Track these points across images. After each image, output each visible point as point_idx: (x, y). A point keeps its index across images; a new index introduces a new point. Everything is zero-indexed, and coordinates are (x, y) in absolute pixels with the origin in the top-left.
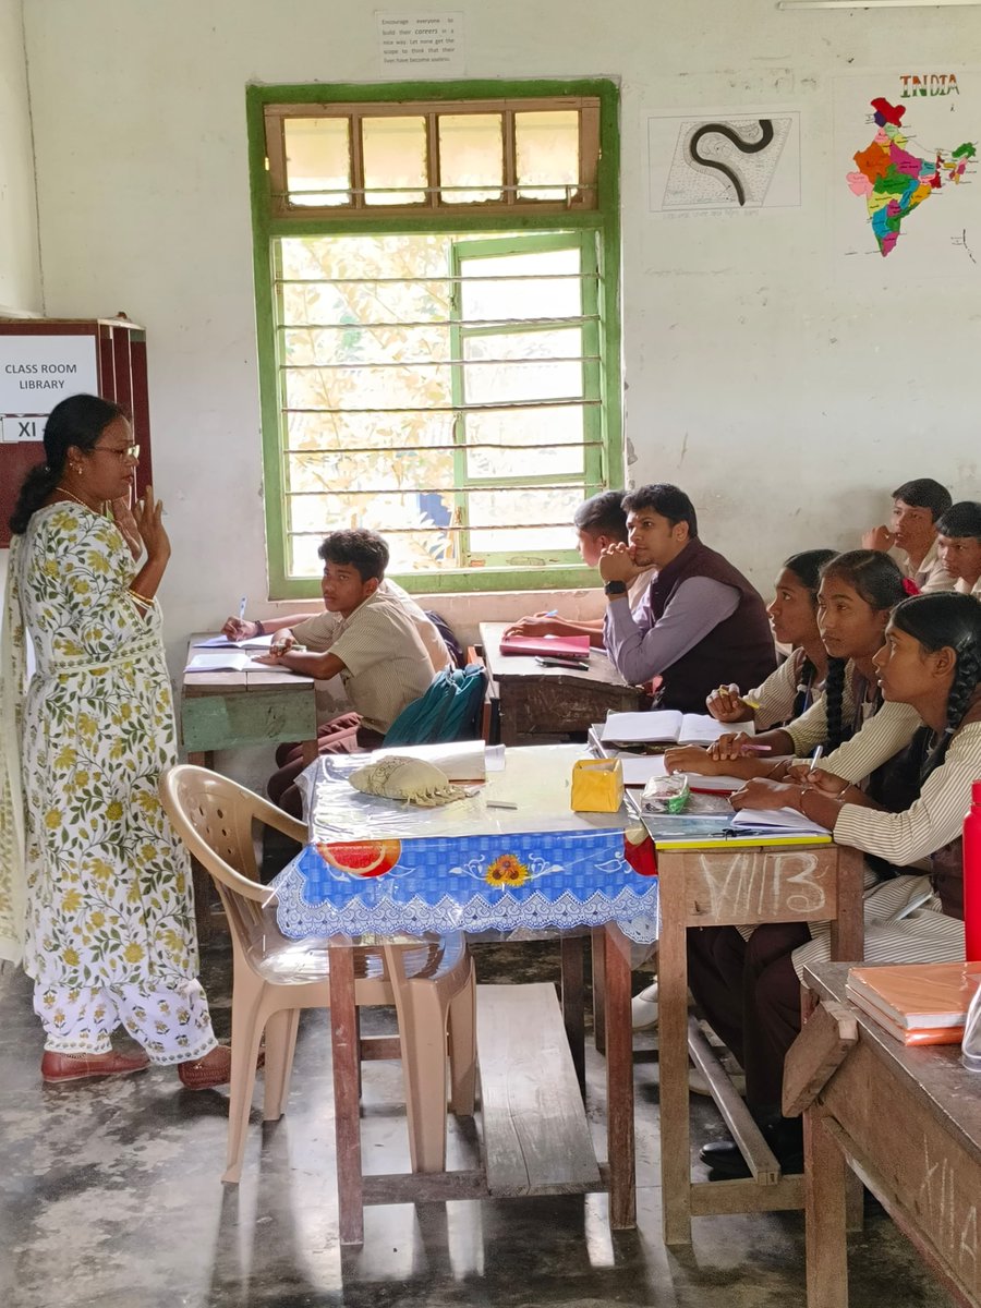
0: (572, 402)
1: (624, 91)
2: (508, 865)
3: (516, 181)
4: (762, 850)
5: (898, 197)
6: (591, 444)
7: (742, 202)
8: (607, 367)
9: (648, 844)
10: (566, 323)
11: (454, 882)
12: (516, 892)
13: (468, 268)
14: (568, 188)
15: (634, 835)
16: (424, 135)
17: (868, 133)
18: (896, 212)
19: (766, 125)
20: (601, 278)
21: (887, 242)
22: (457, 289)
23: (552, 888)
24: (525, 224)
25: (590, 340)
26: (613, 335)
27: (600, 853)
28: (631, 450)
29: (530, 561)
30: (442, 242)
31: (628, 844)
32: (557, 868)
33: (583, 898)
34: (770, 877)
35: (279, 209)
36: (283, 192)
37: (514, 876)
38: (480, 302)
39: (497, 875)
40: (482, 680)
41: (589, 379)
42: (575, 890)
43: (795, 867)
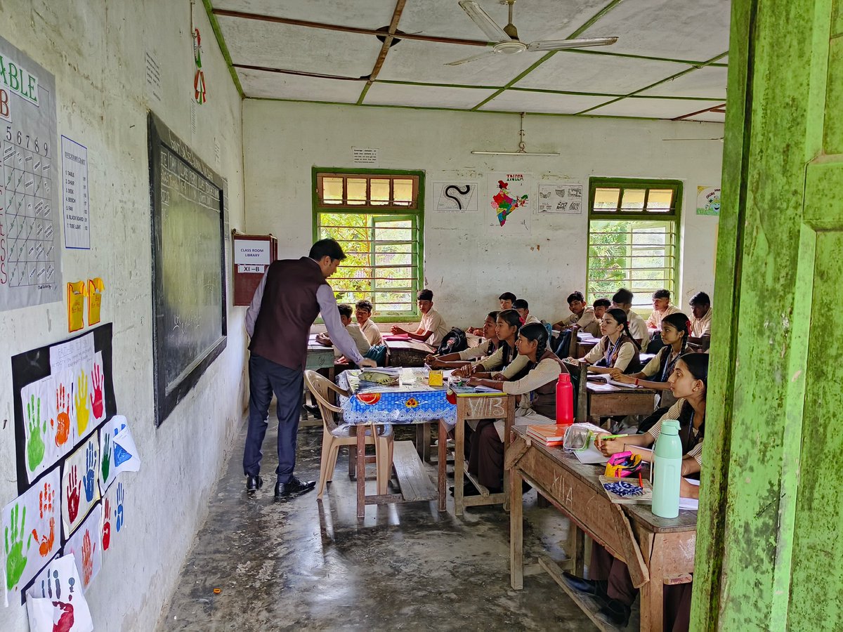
0: (408, 266)
1: (426, 175)
2: (412, 401)
3: (393, 199)
4: (487, 397)
5: (506, 209)
6: (414, 279)
7: (460, 208)
8: (419, 256)
9: (454, 394)
10: (407, 242)
11: (396, 405)
12: (414, 409)
13: (377, 225)
14: (409, 202)
15: (449, 392)
16: (366, 185)
17: (497, 191)
18: (505, 214)
19: (468, 187)
20: (418, 229)
21: (502, 223)
22: (374, 231)
23: (425, 408)
24: (396, 212)
25: (414, 248)
26: (421, 246)
27: (439, 398)
28: (426, 281)
29: (394, 314)
30: (369, 217)
31: (447, 395)
32: (426, 402)
33: (434, 411)
34: (489, 405)
35: (320, 204)
36: (321, 199)
37: (414, 404)
38: (381, 235)
39: (409, 404)
40: (385, 349)
41: (414, 259)
42: (432, 409)
43: (496, 402)
